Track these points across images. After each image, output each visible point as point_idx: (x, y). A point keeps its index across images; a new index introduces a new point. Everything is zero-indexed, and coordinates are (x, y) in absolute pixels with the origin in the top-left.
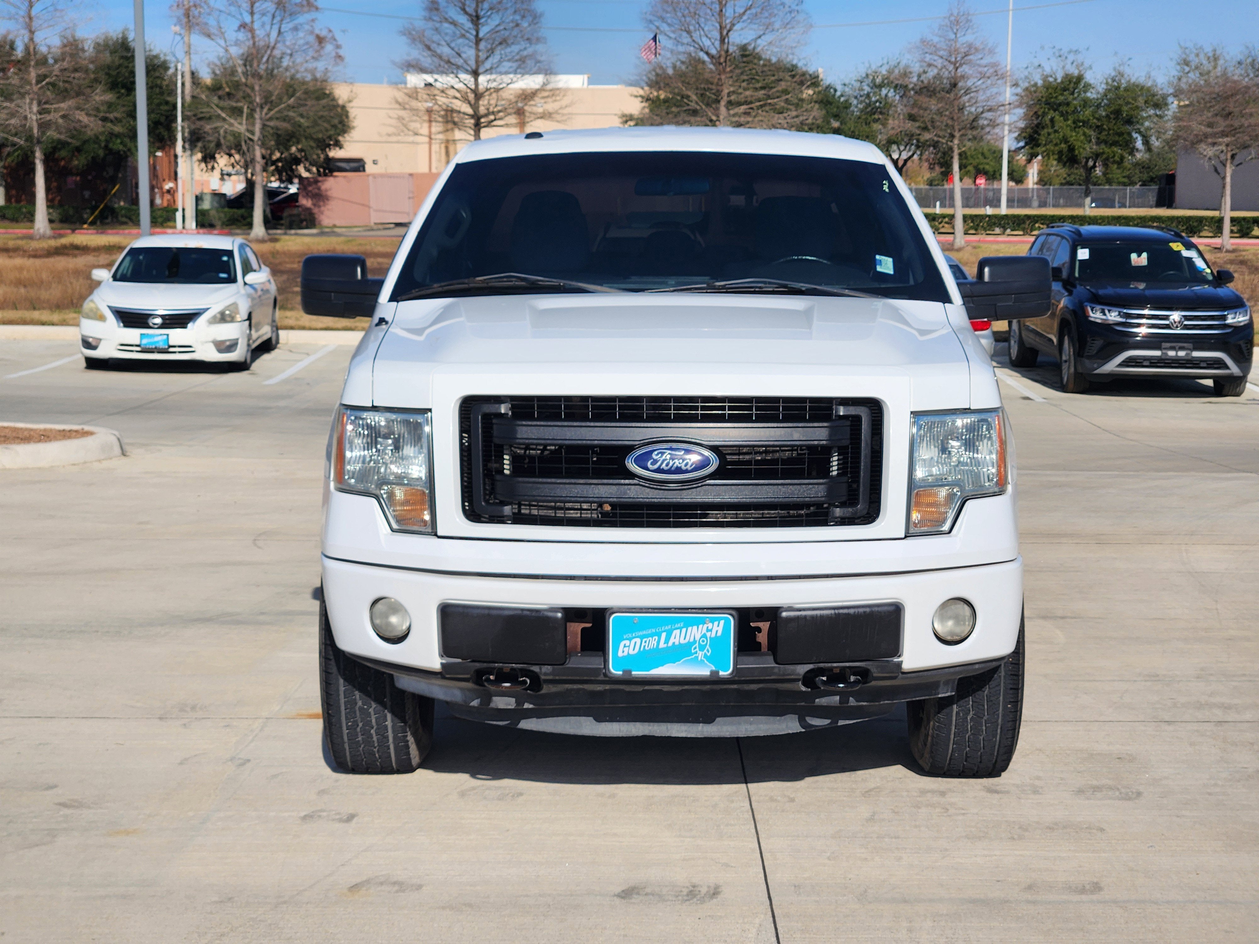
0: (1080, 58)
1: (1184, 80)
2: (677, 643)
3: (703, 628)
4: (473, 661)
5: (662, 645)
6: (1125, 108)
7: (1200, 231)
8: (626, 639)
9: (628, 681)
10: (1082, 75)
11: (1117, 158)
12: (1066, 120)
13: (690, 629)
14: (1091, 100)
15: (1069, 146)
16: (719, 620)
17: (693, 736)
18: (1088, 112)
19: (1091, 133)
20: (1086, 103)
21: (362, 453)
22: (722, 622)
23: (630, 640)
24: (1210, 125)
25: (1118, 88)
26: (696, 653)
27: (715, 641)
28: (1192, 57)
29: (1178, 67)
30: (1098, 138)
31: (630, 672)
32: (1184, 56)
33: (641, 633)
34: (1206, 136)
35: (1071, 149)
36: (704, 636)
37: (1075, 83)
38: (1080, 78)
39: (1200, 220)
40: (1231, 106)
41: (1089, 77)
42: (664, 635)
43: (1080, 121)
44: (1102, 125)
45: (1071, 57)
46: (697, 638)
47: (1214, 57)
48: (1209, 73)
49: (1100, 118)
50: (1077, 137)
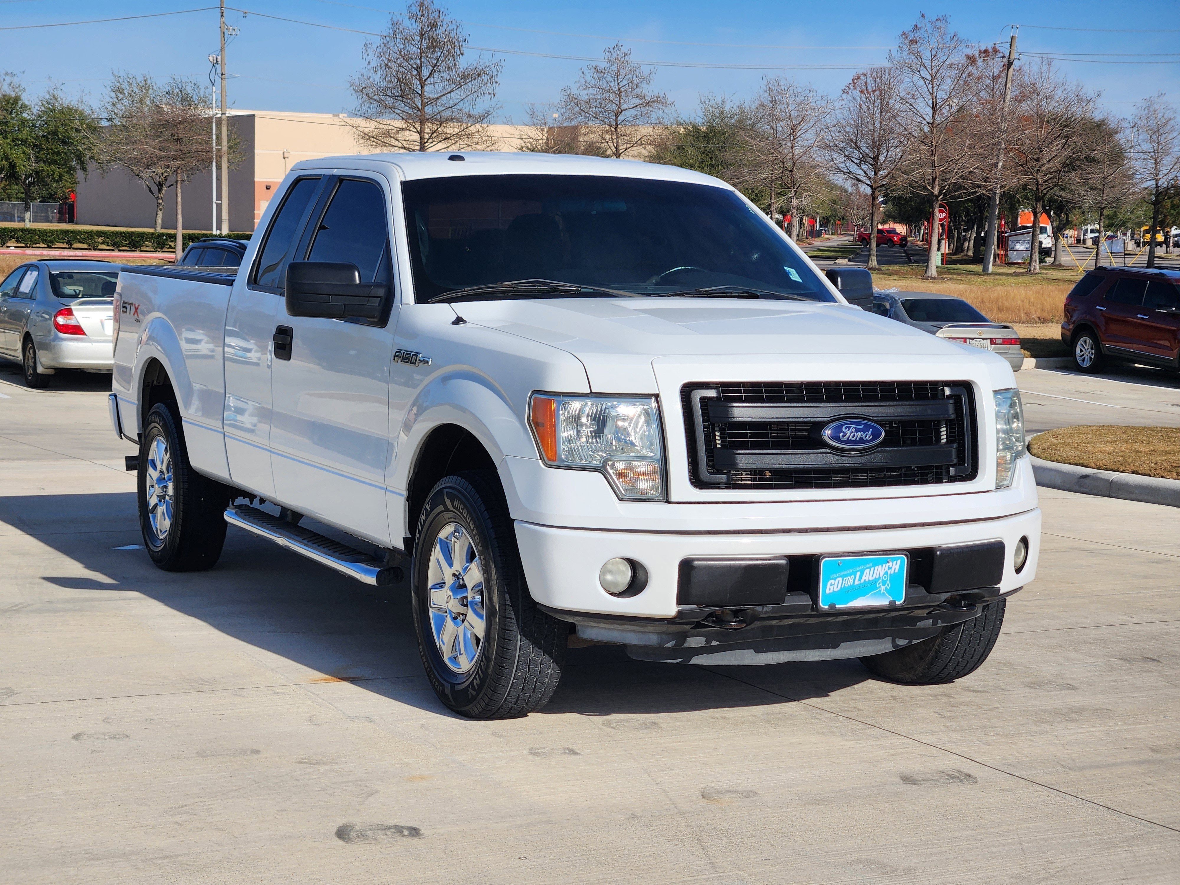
0: (16, 81)
1: (119, 106)
2: (867, 580)
3: (886, 566)
4: (707, 606)
5: (857, 582)
6: (61, 129)
7: (141, 246)
8: (832, 579)
9: (833, 613)
10: (19, 97)
11: (56, 176)
12: (6, 138)
13: (876, 568)
14: (28, 121)
15: (10, 163)
16: (897, 559)
17: (824, 659)
18: (26, 131)
19: (29, 151)
20: (23, 123)
21: (569, 433)
22: (899, 561)
23: (835, 579)
24: (162, 149)
25: (52, 110)
26: (880, 587)
27: (894, 577)
28: (125, 86)
29: (113, 95)
30: (37, 157)
31: (835, 605)
32: (118, 84)
33: (843, 573)
34: (160, 159)
35: (12, 166)
36: (886, 573)
37: (12, 104)
38: (17, 100)
39: (142, 235)
40: (181, 132)
41: (25, 99)
42: (858, 574)
43: (18, 140)
44: (41, 144)
45: (8, 79)
46: (881, 576)
47: (145, 87)
48: (141, 101)
49: (37, 138)
50: (17, 155)
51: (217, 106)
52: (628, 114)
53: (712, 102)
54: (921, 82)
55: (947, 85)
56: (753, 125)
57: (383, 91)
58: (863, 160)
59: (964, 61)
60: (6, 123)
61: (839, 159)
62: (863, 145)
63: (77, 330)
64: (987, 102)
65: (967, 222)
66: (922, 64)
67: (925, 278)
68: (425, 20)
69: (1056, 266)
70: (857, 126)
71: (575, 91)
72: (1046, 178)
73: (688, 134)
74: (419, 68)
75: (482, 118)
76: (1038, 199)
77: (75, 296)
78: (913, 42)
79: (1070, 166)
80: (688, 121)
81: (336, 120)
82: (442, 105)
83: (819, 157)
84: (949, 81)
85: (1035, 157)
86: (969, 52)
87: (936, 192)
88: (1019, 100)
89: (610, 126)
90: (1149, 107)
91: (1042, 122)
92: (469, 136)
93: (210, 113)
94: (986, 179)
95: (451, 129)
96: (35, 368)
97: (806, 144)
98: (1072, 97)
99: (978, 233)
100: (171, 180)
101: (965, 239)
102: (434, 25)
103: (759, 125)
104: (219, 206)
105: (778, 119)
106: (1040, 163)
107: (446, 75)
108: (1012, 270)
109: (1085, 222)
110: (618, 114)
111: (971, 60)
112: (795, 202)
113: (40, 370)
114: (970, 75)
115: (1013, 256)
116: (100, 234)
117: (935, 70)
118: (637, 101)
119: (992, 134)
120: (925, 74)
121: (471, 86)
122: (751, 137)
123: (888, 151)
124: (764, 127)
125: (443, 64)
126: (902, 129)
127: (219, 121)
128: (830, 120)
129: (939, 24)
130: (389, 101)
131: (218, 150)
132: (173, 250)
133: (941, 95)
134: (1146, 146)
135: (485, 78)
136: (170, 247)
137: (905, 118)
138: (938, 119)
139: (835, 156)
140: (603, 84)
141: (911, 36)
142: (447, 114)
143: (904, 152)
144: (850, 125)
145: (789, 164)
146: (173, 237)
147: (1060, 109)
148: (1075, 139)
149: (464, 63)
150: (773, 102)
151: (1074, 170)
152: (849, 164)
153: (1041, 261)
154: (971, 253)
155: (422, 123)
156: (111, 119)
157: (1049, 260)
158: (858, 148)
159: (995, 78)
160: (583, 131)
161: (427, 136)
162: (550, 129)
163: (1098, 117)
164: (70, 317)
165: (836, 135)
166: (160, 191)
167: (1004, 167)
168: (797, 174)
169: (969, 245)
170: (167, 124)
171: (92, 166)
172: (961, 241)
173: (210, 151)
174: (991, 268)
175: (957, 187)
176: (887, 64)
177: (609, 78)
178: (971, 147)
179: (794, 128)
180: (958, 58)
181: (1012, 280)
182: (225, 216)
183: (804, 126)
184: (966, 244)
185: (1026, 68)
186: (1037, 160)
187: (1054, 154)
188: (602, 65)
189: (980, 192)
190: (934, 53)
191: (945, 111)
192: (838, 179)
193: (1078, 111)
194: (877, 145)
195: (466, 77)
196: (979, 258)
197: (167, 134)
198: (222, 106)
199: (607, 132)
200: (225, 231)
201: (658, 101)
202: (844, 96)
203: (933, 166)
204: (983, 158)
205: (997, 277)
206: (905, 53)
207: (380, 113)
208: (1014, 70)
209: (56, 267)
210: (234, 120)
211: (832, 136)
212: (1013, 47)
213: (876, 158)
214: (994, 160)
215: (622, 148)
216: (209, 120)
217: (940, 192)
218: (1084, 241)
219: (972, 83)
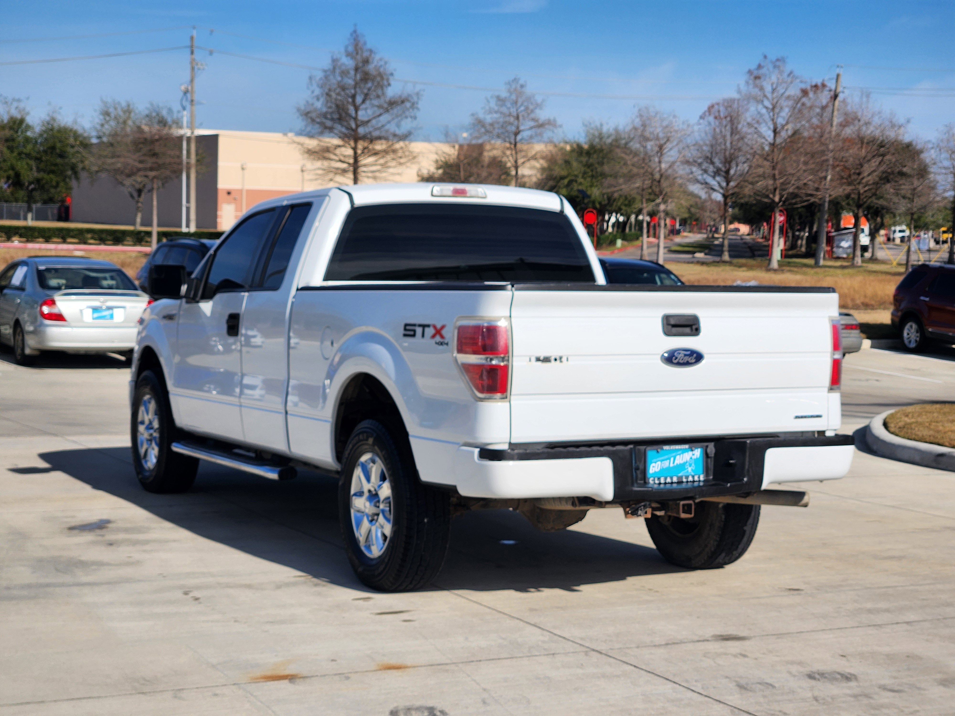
0: (22, 105)
1: (106, 126)
6: (58, 145)
10: (24, 118)
11: (54, 183)
12: (12, 152)
14: (31, 138)
15: (16, 172)
18: (29, 147)
19: (33, 163)
20: (27, 140)
24: (141, 162)
25: (52, 130)
28: (111, 110)
29: (101, 117)
30: (38, 167)
32: (105, 109)
34: (139, 170)
35: (17, 175)
37: (18, 124)
38: (22, 121)
39: (124, 233)
40: (157, 148)
41: (29, 120)
43: (23, 154)
44: (41, 157)
45: (15, 104)
47: (128, 111)
48: (125, 122)
49: (39, 152)
50: (22, 166)
51: (188, 127)
52: (525, 134)
53: (593, 126)
54: (764, 111)
55: (785, 113)
56: (626, 144)
57: (325, 116)
58: (717, 172)
59: (798, 93)
60: (13, 140)
61: (697, 172)
62: (716, 161)
63: (59, 317)
64: (818, 127)
65: (800, 224)
66: (765, 96)
67: (768, 269)
68: (359, 57)
69: (873, 260)
70: (712, 146)
71: (481, 116)
72: (867, 188)
73: (573, 151)
74: (354, 97)
75: (405, 137)
76: (859, 206)
77: (58, 288)
78: (757, 78)
79: (886, 178)
80: (572, 141)
81: (285, 139)
82: (373, 127)
83: (682, 170)
84: (787, 110)
85: (857, 171)
86: (803, 86)
87: (777, 199)
88: (843, 125)
89: (511, 143)
90: (948, 132)
91: (862, 143)
92: (394, 151)
93: (181, 132)
94: (817, 189)
95: (379, 146)
96: (23, 349)
97: (672, 159)
98: (887, 123)
99: (810, 232)
100: (149, 187)
101: (798, 237)
102: (366, 61)
103: (631, 144)
104: (188, 209)
105: (647, 139)
106: (861, 177)
107: (376, 102)
108: (838, 263)
109: (895, 224)
110: (516, 134)
111: (805, 92)
112: (662, 207)
113: (28, 351)
114: (803, 104)
115: (839, 252)
116: (89, 231)
117: (775, 100)
118: (532, 124)
119: (823, 153)
120: (767, 103)
121: (396, 110)
122: (626, 154)
123: (737, 166)
124: (635, 145)
125: (374, 93)
126: (748, 148)
127: (189, 139)
128: (689, 141)
129: (778, 63)
130: (329, 123)
131: (188, 163)
132: (149, 244)
133: (780, 121)
134: (947, 163)
135: (408, 105)
136: (147, 242)
137: (751, 139)
138: (779, 141)
139: (694, 169)
140: (504, 110)
141: (756, 73)
142: (376, 134)
143: (750, 167)
144: (706, 145)
145: (657, 176)
146: (149, 234)
147: (877, 133)
148: (888, 157)
149: (392, 92)
150: (644, 125)
151: (888, 181)
152: (705, 176)
153: (862, 256)
154: (803, 249)
155: (356, 141)
156: (99, 137)
157: (868, 255)
158: (712, 163)
159: (823, 108)
160: (488, 147)
161: (359, 152)
162: (461, 146)
163: (907, 139)
164: (53, 306)
165: (695, 153)
166: (139, 195)
167: (832, 180)
168: (664, 184)
169: (802, 244)
170: (146, 142)
171: (83, 175)
172: (796, 238)
173: (181, 163)
174: (822, 262)
175: (795, 195)
176: (735, 96)
177: (509, 105)
178: (806, 163)
179: (661, 147)
180: (794, 91)
181: (839, 271)
182: (193, 216)
183: (669, 145)
184: (799, 242)
185: (849, 100)
186: (859, 174)
187: (872, 169)
188: (504, 94)
189: (812, 200)
190: (774, 86)
191: (784, 134)
192: (695, 189)
193: (891, 134)
194: (728, 161)
195: (392, 104)
196: (811, 254)
197: (145, 149)
198: (191, 127)
199: (508, 149)
200: (193, 229)
201: (550, 123)
202: (701, 121)
203: (774, 177)
204: (814, 172)
205: (827, 269)
206: (751, 87)
207: (321, 133)
208: (839, 101)
209: (43, 264)
210: (201, 139)
211: (692, 154)
212: (839, 83)
213: (727, 172)
214: (824, 174)
215: (520, 161)
216: (180, 138)
217: (780, 200)
218: (894, 239)
219: (805, 111)
